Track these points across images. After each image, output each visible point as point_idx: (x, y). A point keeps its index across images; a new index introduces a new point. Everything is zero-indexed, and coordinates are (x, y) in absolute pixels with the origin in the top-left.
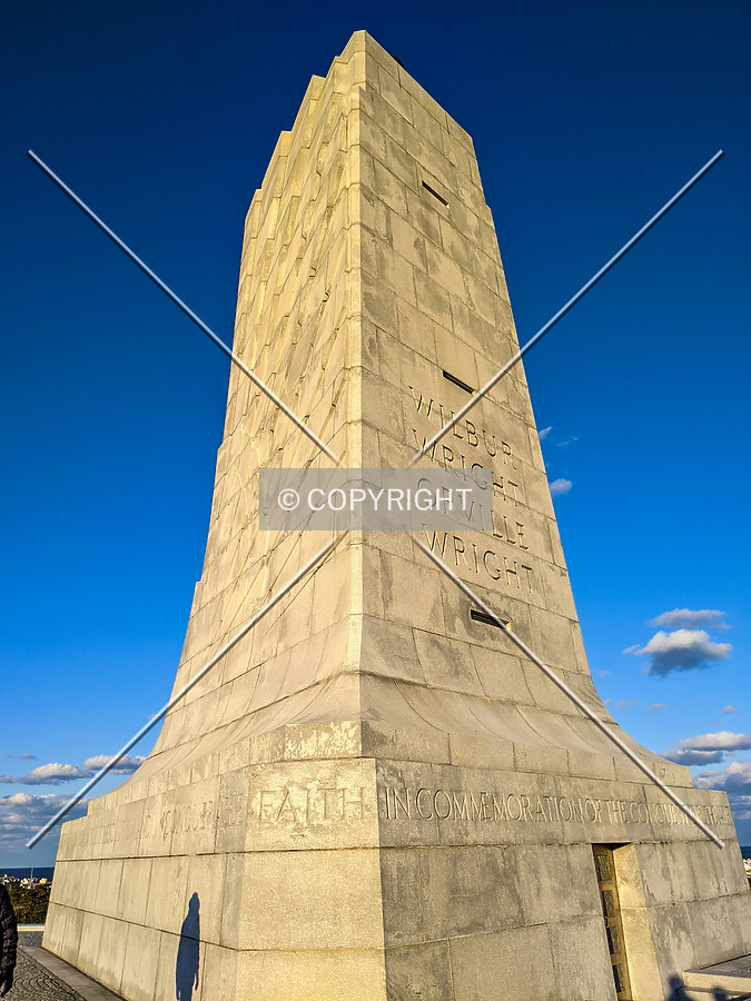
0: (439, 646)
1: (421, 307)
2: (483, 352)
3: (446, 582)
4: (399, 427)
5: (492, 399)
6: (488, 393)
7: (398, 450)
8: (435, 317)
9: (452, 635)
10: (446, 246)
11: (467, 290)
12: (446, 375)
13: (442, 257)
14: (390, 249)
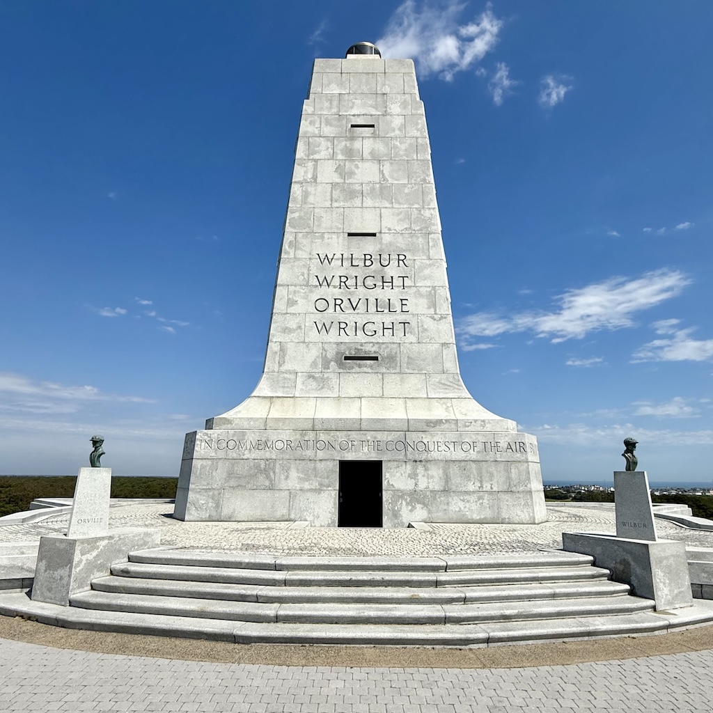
0: (313, 377)
1: (335, 205)
2: (390, 206)
3: (326, 346)
4: (304, 278)
5: (393, 231)
6: (389, 229)
7: (301, 290)
8: (347, 205)
9: (326, 371)
10: (366, 155)
11: (381, 172)
12: (350, 235)
13: (360, 164)
14: (314, 184)
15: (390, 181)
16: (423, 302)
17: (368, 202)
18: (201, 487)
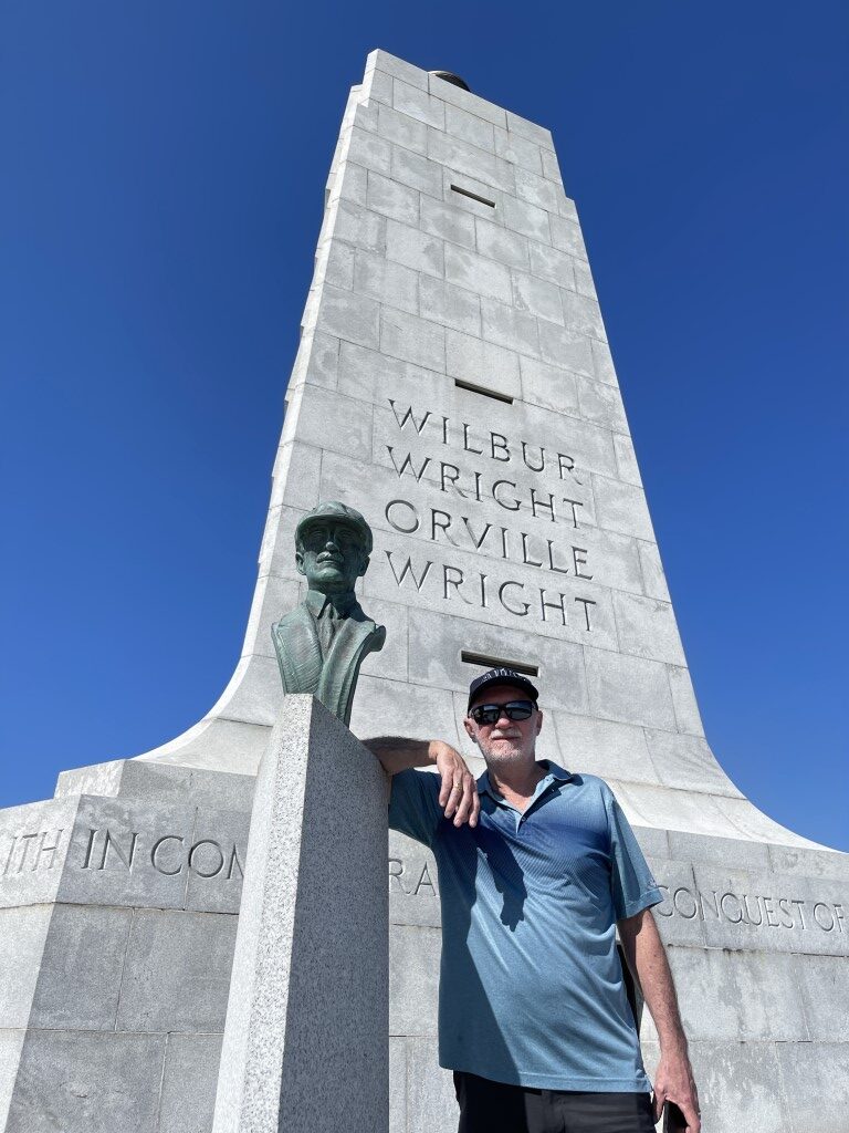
2: (535, 355)
3: (419, 618)
4: (361, 445)
5: (546, 406)
6: (539, 399)
7: (355, 470)
8: (450, 323)
9: (420, 680)
10: (483, 246)
11: (515, 290)
12: (459, 384)
13: (473, 259)
14: (380, 259)
15: (532, 310)
16: (619, 565)
17: (493, 333)
18: (77, 1023)
